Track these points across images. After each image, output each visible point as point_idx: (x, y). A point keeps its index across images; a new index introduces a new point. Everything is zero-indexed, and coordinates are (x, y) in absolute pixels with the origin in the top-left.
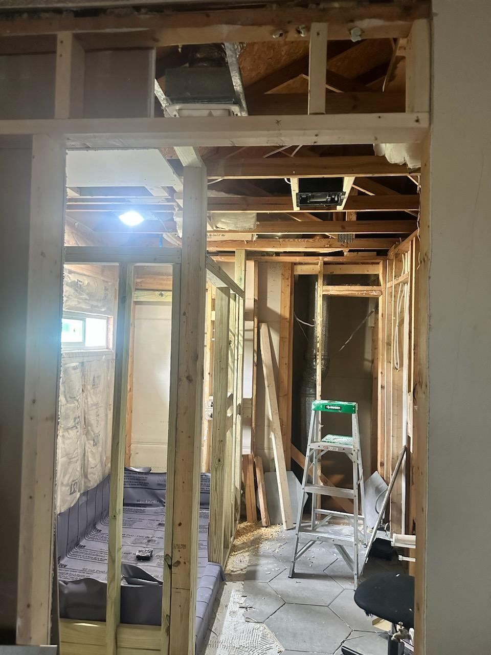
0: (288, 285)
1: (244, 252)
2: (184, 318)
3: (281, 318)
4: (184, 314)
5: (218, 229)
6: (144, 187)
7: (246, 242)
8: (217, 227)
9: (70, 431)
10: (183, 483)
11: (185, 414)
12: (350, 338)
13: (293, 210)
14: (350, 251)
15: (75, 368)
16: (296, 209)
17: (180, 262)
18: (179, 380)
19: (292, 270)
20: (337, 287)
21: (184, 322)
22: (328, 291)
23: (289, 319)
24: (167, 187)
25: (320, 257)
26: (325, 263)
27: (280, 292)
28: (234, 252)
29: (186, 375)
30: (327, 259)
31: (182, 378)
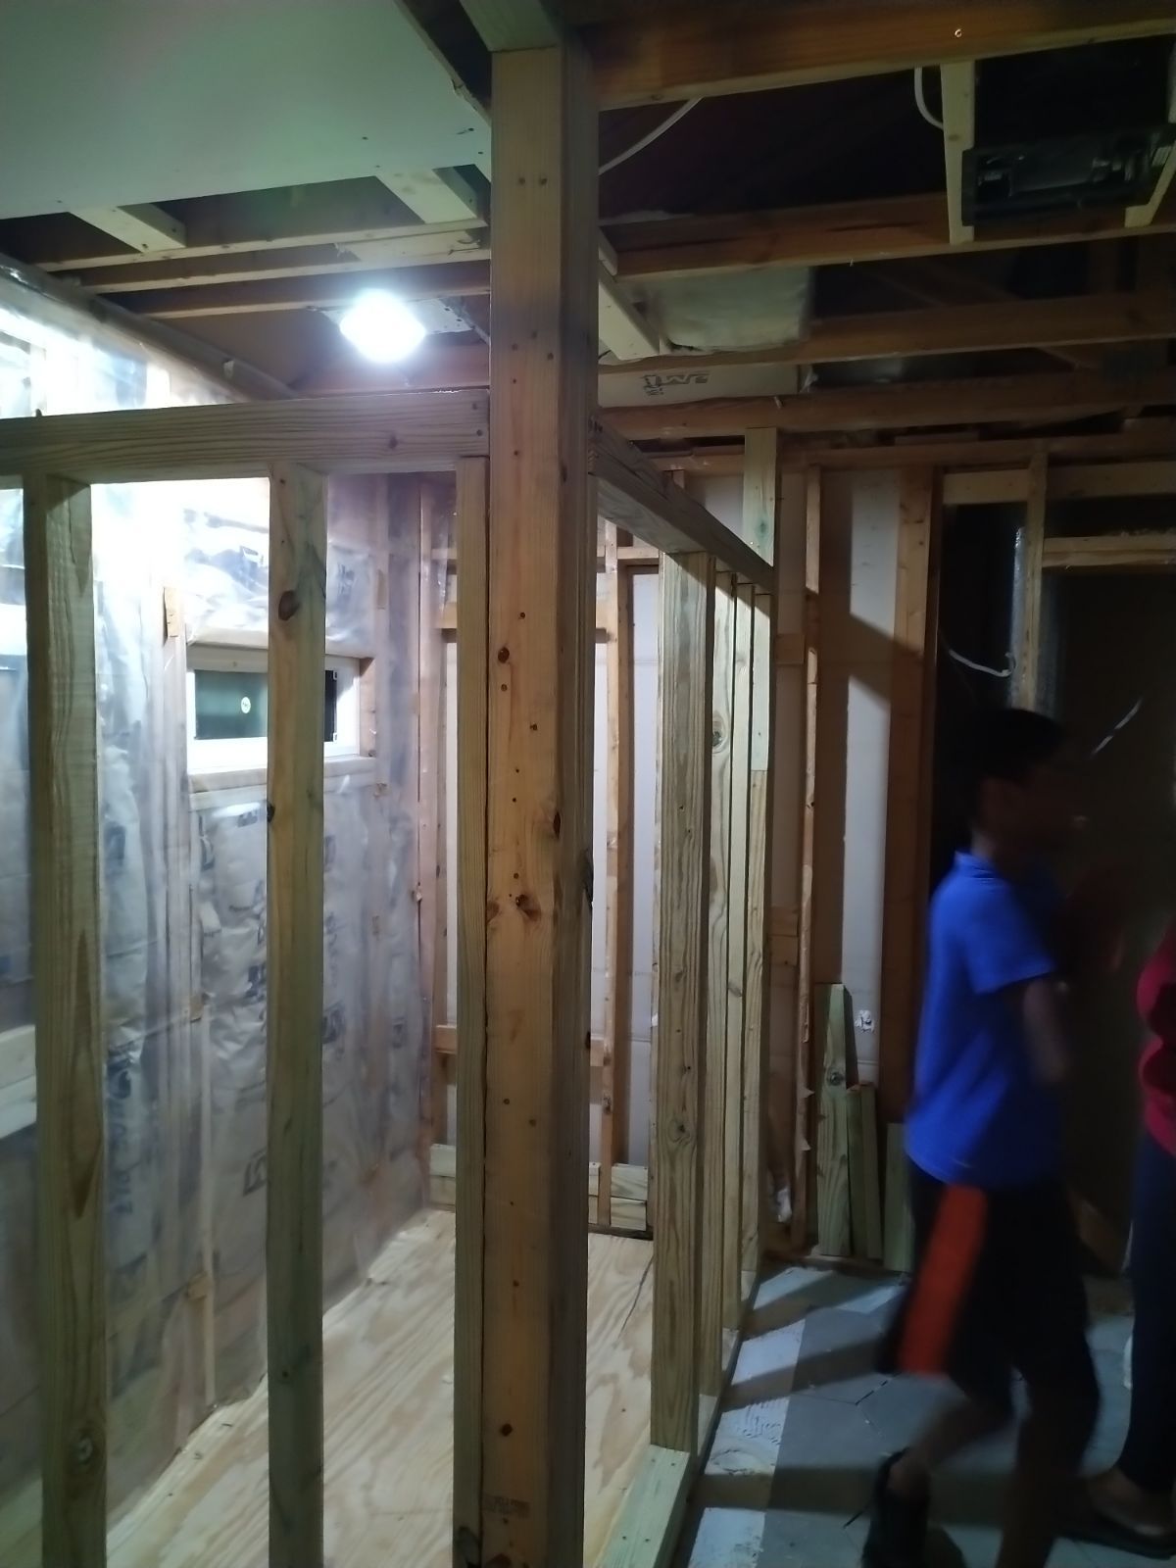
0: (921, 543)
1: (772, 434)
2: (502, 675)
3: (897, 650)
4: (504, 655)
5: (678, 353)
6: (373, 182)
7: (778, 402)
8: (674, 347)
9: (240, 1011)
10: (516, 1284)
11: (514, 1035)
12: (1133, 711)
13: (947, 240)
14: (1149, 412)
15: (244, 821)
16: (960, 236)
17: (485, 452)
18: (491, 909)
19: (937, 491)
20: (1095, 543)
21: (504, 687)
22: (1065, 554)
23: (921, 653)
24: (458, 168)
25: (1038, 443)
26: (1055, 462)
27: (894, 564)
28: (739, 440)
29: (517, 894)
30: (1060, 445)
31: (500, 902)
